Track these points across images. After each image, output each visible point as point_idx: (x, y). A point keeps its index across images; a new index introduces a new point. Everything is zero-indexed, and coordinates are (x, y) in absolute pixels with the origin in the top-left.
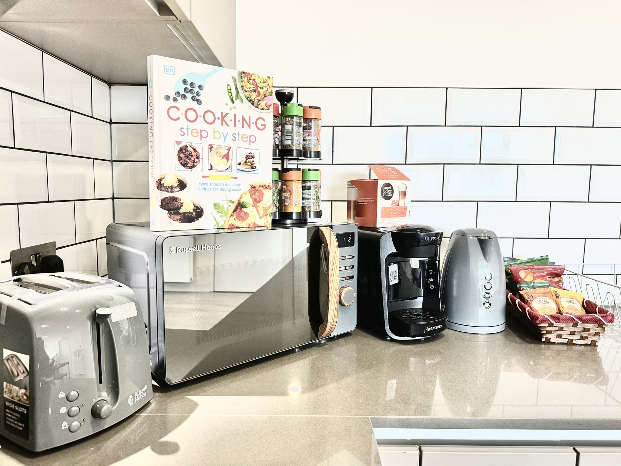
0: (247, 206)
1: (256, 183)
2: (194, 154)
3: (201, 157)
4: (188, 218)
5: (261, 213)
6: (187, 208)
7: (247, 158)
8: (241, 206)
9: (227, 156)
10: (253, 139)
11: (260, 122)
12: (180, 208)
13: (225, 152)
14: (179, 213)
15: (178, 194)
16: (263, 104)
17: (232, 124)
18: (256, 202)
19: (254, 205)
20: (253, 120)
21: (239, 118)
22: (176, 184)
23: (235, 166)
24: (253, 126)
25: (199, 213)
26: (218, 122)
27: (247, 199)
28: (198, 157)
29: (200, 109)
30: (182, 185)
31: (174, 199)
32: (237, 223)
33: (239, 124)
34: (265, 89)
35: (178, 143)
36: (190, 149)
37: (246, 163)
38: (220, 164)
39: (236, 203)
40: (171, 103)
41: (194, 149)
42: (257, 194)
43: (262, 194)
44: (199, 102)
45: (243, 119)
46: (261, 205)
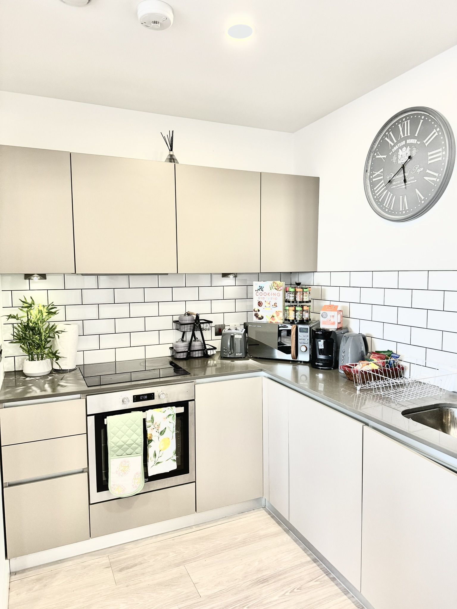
0: (275, 317)
1: (277, 311)
2: (261, 303)
3: (263, 304)
4: (260, 319)
5: (279, 319)
6: (260, 316)
7: (275, 304)
8: (273, 317)
9: (269, 303)
10: (276, 299)
11: (278, 294)
12: (258, 316)
13: (269, 302)
14: (258, 317)
15: (258, 313)
16: (279, 289)
17: (271, 295)
18: (277, 316)
19: (277, 317)
20: (276, 294)
21: (273, 293)
22: (257, 310)
23: (272, 306)
24: (276, 295)
25: (262, 318)
26: (267, 295)
27: (275, 315)
29: (263, 292)
30: (259, 311)
31: (257, 314)
32: (272, 321)
33: (273, 295)
34: (280, 285)
35: (258, 301)
36: (261, 302)
37: (274, 305)
38: (268, 305)
39: (272, 316)
40: (257, 292)
43: (279, 313)
44: (263, 291)
45: (274, 293)
46: (279, 317)
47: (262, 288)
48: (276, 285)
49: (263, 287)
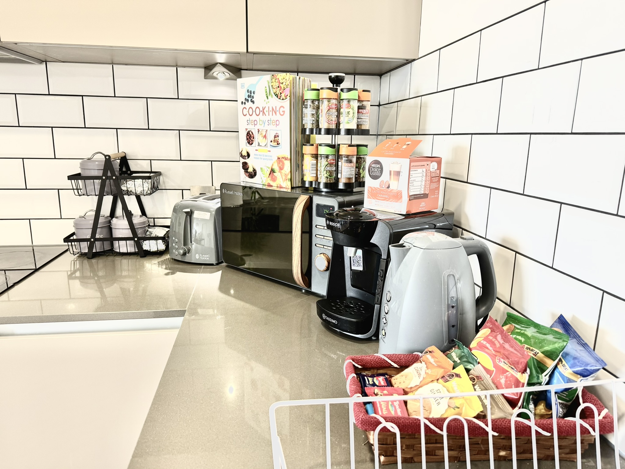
0: (276, 171)
1: (280, 156)
2: (252, 136)
3: (255, 138)
4: (251, 176)
5: (283, 178)
7: (275, 137)
8: (273, 171)
9: (265, 137)
10: (278, 123)
11: (282, 109)
12: (248, 169)
13: (264, 134)
14: (248, 172)
15: (247, 161)
16: (283, 95)
17: (268, 114)
18: (280, 169)
19: (279, 172)
21: (271, 109)
23: (270, 143)
25: (255, 173)
26: (261, 113)
27: (276, 167)
28: (254, 138)
29: (254, 106)
30: (248, 155)
31: (246, 163)
32: (272, 183)
33: (271, 113)
34: (284, 84)
35: (246, 129)
37: (274, 141)
38: (263, 142)
39: (269, 170)
40: (243, 106)
41: (252, 133)
42: (281, 163)
43: (283, 164)
44: (253, 102)
45: (273, 108)
46: (282, 171)
47: (252, 95)
48: (277, 84)
49: (254, 93)
